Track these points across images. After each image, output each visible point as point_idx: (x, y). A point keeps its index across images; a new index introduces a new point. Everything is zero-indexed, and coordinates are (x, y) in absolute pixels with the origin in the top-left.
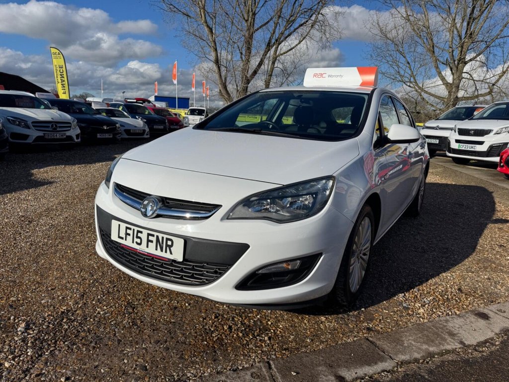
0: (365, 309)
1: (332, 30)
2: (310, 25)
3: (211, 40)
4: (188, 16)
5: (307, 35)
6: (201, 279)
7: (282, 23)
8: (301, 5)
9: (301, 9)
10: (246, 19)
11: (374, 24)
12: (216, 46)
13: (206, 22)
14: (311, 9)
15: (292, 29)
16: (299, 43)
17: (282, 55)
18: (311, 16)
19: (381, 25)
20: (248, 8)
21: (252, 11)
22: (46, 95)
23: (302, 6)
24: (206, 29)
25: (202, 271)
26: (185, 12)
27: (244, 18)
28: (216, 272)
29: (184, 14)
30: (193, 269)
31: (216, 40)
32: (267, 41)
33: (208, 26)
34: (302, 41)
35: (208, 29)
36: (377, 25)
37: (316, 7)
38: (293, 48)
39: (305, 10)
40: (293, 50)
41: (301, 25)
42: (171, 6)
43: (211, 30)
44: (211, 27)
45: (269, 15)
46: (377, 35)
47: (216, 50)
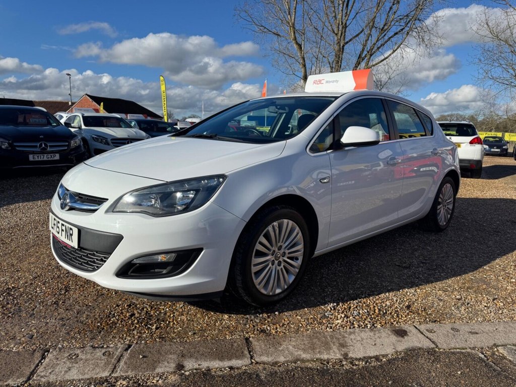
0: (280, 313)
1: (431, 36)
2: (406, 33)
3: (300, 57)
4: (278, 35)
5: (402, 44)
6: (93, 266)
7: (375, 34)
8: (395, 12)
9: (395, 17)
10: (336, 32)
11: (482, 24)
12: (305, 61)
13: (295, 39)
14: (407, 16)
15: (386, 38)
16: (393, 53)
17: (374, 66)
18: (407, 24)
19: (490, 24)
20: (338, 22)
21: (342, 23)
22: (137, 116)
23: (396, 14)
24: (295, 46)
25: (93, 258)
26: (276, 32)
27: (334, 32)
28: (102, 260)
29: (274, 34)
30: (87, 256)
31: (305, 56)
32: (358, 53)
33: (297, 43)
34: (396, 50)
35: (297, 46)
36: (486, 26)
37: (413, 13)
38: (387, 58)
39: (401, 17)
40: (387, 60)
41: (396, 34)
42: (261, 28)
43: (300, 46)
44: (300, 43)
45: (360, 27)
46: (485, 36)
47: (305, 66)
